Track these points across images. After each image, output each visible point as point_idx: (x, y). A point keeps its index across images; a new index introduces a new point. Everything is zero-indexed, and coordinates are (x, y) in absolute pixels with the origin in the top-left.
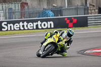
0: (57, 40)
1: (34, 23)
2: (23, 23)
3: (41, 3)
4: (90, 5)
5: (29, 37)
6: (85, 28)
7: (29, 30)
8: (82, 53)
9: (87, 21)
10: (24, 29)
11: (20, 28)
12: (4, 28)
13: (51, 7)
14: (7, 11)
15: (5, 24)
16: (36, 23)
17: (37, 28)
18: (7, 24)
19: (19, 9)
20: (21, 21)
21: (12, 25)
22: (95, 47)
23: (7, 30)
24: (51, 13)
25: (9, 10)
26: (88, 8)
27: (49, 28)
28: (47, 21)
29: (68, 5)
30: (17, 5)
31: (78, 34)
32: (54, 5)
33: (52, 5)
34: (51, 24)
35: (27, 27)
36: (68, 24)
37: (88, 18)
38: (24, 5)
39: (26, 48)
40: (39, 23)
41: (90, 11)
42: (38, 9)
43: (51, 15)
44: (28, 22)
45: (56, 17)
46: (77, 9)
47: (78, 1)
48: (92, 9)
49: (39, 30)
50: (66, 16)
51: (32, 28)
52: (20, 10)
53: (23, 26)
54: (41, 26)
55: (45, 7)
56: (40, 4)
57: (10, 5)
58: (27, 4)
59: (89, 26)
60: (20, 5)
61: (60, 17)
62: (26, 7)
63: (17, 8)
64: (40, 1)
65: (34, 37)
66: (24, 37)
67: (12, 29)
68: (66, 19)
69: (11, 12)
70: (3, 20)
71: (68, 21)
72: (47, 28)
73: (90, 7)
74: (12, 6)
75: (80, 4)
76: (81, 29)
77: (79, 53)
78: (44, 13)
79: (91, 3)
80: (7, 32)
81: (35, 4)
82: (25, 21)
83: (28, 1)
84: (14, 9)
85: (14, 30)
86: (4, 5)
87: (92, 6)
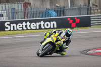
0: (55, 39)
1: (37, 23)
2: (26, 23)
3: (44, 3)
4: (93, 5)
5: (31, 37)
6: (88, 28)
7: (32, 30)
8: (85, 53)
9: (90, 21)
10: (27, 29)
11: (23, 28)
12: (7, 28)
13: (53, 7)
14: (10, 11)
15: (8, 24)
16: (39, 23)
17: (40, 28)
18: (10, 24)
19: (21, 9)
20: (24, 21)
21: (15, 25)
22: (98, 47)
23: (10, 30)
24: (54, 13)
25: (11, 10)
26: (91, 8)
27: (52, 28)
28: (50, 21)
29: (71, 5)
30: (20, 5)
31: (81, 34)
32: (57, 5)
33: (55, 5)
34: (54, 24)
35: (30, 27)
36: (71, 24)
37: (91, 18)
38: (26, 5)
39: (29, 47)
40: (42, 23)
41: (92, 11)
42: (40, 10)
43: (54, 15)
44: (31, 22)
45: (59, 17)
46: (80, 9)
47: (81, 1)
48: (95, 9)
49: (42, 30)
50: (69, 16)
51: (35, 28)
52: (23, 10)
53: (26, 26)
54: (44, 26)
55: (48, 7)
56: (42, 4)
57: (13, 4)
58: (30, 4)
59: (92, 26)
60: (22, 5)
61: (63, 17)
62: (29, 7)
63: (20, 8)
64: (43, 1)
65: (37, 37)
66: (27, 37)
67: (15, 29)
68: (69, 19)
69: (14, 12)
70: (6, 20)
71: (71, 21)
72: (50, 28)
73: (93, 8)
74: (15, 6)
75: (82, 4)
76: (84, 29)
77: (82, 53)
78: (46, 13)
79: (94, 3)
80: (10, 32)
81: (38, 4)
82: (28, 21)
83: (31, 1)
84: (16, 8)
85: (17, 30)
86: (7, 6)
87: (95, 6)
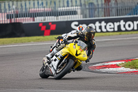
10: (102, 32)
21: (85, 26)
28: (133, 20)
53: (100, 27)
54: (125, 27)
62: (113, 2)
72: (133, 30)
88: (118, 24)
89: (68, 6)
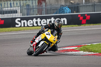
10: (38, 26)
30: (34, 1)
33: (70, 2)
43: (68, 11)
44: (42, 18)
46: (94, 5)
55: (63, 3)
56: (57, 1)
57: (28, 1)
60: (37, 1)
62: (44, 4)
63: (34, 5)
67: (26, 25)
69: (29, 9)
75: (97, 1)
82: (38, 17)
86: (22, 2)
88: (50, 20)
89: (11, 7)
